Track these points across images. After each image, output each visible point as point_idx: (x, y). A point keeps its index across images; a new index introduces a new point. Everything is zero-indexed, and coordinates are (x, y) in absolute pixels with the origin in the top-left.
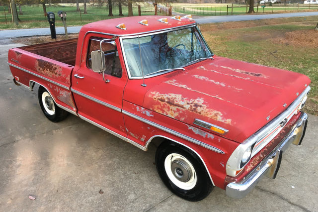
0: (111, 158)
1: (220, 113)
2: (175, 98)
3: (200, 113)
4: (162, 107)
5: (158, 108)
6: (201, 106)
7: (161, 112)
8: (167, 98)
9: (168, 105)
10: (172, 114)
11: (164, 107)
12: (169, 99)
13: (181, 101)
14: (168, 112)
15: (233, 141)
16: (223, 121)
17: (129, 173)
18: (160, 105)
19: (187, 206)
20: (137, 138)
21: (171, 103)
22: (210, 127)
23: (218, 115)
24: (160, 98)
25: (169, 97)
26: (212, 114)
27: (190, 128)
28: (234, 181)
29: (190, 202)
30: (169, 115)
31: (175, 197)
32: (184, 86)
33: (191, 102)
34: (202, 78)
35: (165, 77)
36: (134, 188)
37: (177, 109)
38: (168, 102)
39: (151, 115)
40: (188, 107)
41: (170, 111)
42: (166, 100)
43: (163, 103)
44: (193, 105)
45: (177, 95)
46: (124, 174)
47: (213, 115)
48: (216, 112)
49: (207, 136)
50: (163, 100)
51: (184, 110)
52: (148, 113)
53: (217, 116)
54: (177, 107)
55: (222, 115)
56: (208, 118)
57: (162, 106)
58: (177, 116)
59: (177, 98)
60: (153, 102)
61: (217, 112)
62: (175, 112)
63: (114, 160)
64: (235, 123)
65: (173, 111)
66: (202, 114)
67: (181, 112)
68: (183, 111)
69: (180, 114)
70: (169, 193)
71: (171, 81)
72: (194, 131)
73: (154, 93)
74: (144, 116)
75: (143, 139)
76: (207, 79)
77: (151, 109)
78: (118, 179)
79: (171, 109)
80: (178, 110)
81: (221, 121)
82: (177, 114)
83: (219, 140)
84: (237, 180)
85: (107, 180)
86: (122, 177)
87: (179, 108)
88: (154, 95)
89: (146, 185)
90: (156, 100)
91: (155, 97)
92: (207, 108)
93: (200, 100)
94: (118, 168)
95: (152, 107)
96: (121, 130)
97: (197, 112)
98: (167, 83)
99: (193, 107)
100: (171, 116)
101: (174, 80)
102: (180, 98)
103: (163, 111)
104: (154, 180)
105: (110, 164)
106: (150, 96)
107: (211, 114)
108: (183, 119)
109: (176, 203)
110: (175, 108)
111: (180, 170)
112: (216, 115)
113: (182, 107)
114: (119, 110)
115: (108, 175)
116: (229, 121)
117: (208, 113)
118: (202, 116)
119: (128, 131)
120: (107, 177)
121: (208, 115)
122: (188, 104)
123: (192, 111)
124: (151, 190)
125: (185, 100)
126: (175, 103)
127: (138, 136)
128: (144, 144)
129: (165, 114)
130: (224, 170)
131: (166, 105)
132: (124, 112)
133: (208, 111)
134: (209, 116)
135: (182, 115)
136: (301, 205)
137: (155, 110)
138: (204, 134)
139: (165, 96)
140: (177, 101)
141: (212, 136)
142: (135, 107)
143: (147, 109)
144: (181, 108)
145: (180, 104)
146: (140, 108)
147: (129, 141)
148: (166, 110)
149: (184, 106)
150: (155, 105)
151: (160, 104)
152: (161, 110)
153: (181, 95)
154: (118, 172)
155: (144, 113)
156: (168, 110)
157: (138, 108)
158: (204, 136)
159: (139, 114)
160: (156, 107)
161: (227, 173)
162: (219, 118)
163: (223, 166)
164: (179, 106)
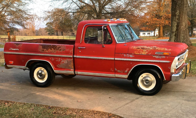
2: (144, 47)
3: (158, 49)
5: (137, 52)
7: (138, 54)
9: (142, 50)
10: (144, 53)
11: (140, 51)
14: (142, 53)
15: (173, 56)
16: (168, 50)
20: (122, 72)
22: (163, 53)
24: (137, 48)
27: (154, 56)
30: (143, 54)
38: (142, 49)
39: (133, 56)
40: (152, 48)
42: (140, 48)
48: (164, 48)
49: (162, 58)
52: (131, 56)
60: (133, 50)
64: (173, 50)
72: (156, 57)
73: (133, 47)
74: (130, 58)
75: (126, 71)
77: (133, 53)
79: (144, 51)
82: (147, 52)
83: (167, 57)
90: (135, 49)
96: (111, 71)
97: (156, 49)
102: (146, 47)
103: (140, 53)
106: (131, 48)
108: (150, 54)
110: (146, 50)
113: (149, 49)
114: (113, 59)
116: (170, 50)
119: (116, 70)
121: (161, 49)
123: (154, 49)
127: (123, 70)
128: (127, 73)
132: (116, 59)
135: (149, 52)
137: (135, 53)
138: (161, 57)
141: (164, 57)
142: (123, 55)
143: (130, 54)
146: (126, 55)
148: (141, 52)
151: (137, 50)
155: (129, 56)
156: (142, 52)
157: (125, 55)
158: (161, 58)
159: (126, 57)
160: (136, 52)
161: (171, 72)
162: (166, 49)
163: (169, 68)
164: (147, 49)
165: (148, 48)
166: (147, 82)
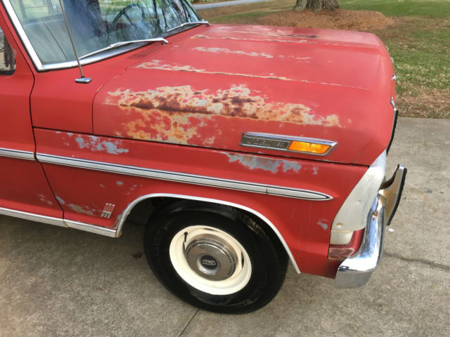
0: (32, 270)
1: (301, 106)
2: (178, 95)
3: (254, 116)
4: (147, 123)
5: (138, 128)
6: (249, 101)
7: (147, 137)
8: (157, 98)
9: (164, 114)
10: (178, 134)
11: (153, 121)
12: (162, 99)
13: (196, 99)
14: (167, 133)
15: (350, 164)
16: (319, 123)
17: (84, 294)
18: (142, 118)
19: (235, 328)
20: (90, 213)
21: (170, 107)
22: (286, 144)
23: (302, 113)
24: (137, 101)
25: (161, 95)
26: (285, 112)
27: (233, 158)
28: (349, 252)
29: (238, 316)
30: (172, 139)
31: (203, 316)
32: (186, 68)
33: (220, 96)
34: (214, 50)
35: (130, 58)
36: (107, 324)
37: (191, 119)
38: (163, 108)
39: (121, 151)
40: (218, 108)
41: (172, 128)
42: (156, 104)
43: (150, 112)
44: (228, 101)
45: (179, 88)
46: (72, 299)
47: (289, 113)
48: (292, 106)
49: (280, 168)
50: (146, 106)
51: (209, 117)
52: (111, 147)
53: (298, 114)
54: (191, 115)
55: (308, 109)
56: (279, 122)
57: (149, 119)
58: (194, 136)
59: (183, 93)
60: (120, 117)
61: (295, 106)
62: (185, 127)
63: (40, 274)
64: (350, 121)
65: (181, 125)
66: (261, 116)
67: (202, 125)
68: (209, 122)
69: (199, 130)
70: (189, 311)
71: (149, 64)
72: (245, 163)
73: (117, 93)
74: (104, 156)
75: (107, 213)
76: (228, 51)
77: (119, 134)
78: (63, 315)
79: (175, 124)
80: (194, 122)
81: (313, 123)
82: (192, 132)
83: (315, 169)
84: (353, 249)
85: (35, 325)
86: (71, 306)
87: (195, 115)
88: (119, 98)
89: (133, 308)
90: (129, 108)
91: (122, 101)
92: (266, 101)
93: (240, 88)
94: (56, 288)
95: (120, 129)
96: (44, 205)
97: (245, 115)
98: (142, 69)
99: (233, 106)
100: (177, 141)
101: (157, 61)
102: (191, 93)
103: (154, 133)
104: (147, 292)
105: (35, 286)
106: (108, 102)
107: (282, 113)
108: (211, 141)
109: (210, 328)
110: (183, 119)
111: (210, 258)
112: (296, 112)
113: (203, 111)
114: (29, 155)
115: (34, 312)
116: (332, 120)
117: (274, 111)
118: (261, 122)
119: (62, 202)
120: (33, 318)
121: (275, 116)
122: (216, 101)
123: (233, 115)
124: (146, 316)
125: (203, 95)
126: (182, 105)
127: (91, 207)
128: (111, 222)
129: (159, 139)
130: (325, 237)
131: (159, 116)
132: (42, 157)
133: (273, 108)
134: (280, 118)
135: (205, 132)
136: (421, 257)
137: (130, 134)
138: (273, 166)
139: (150, 95)
140: (185, 101)
141: (295, 166)
142: (72, 140)
143: (105, 136)
144: (202, 115)
145: (194, 104)
146: (86, 140)
147: (71, 223)
148: (159, 127)
149: (209, 109)
150: (127, 121)
151: (140, 116)
152: (147, 130)
153: (189, 86)
154: (57, 298)
155: (99, 148)
156: (168, 128)
157: (80, 140)
158: (274, 170)
159: (88, 153)
160: (131, 125)
161: (333, 241)
162: (307, 118)
163: (325, 226)
164: (193, 110)
165: (197, 103)
166: (210, 262)
